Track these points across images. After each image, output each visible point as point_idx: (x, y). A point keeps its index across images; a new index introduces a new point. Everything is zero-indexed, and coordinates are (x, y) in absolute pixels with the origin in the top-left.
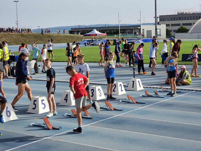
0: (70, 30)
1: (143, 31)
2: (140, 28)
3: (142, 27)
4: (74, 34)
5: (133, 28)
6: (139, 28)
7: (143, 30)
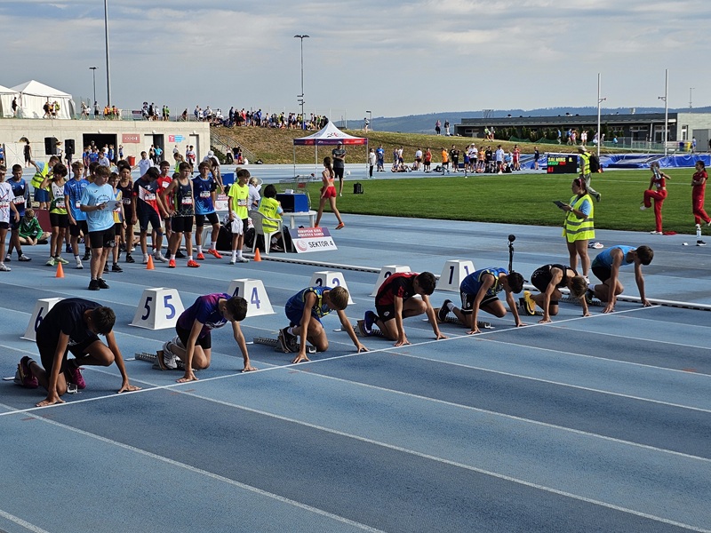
0: (460, 124)
1: (685, 130)
2: (676, 123)
3: (682, 119)
4: (471, 136)
5: (653, 121)
6: (674, 121)
7: (684, 128)
